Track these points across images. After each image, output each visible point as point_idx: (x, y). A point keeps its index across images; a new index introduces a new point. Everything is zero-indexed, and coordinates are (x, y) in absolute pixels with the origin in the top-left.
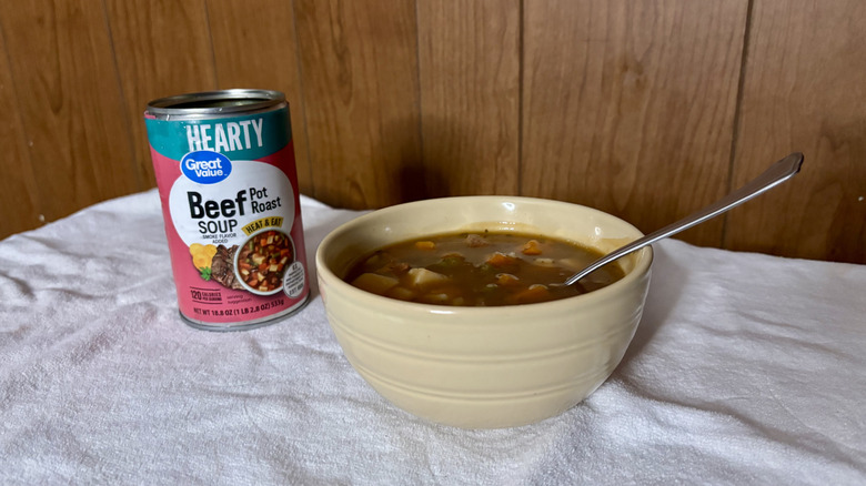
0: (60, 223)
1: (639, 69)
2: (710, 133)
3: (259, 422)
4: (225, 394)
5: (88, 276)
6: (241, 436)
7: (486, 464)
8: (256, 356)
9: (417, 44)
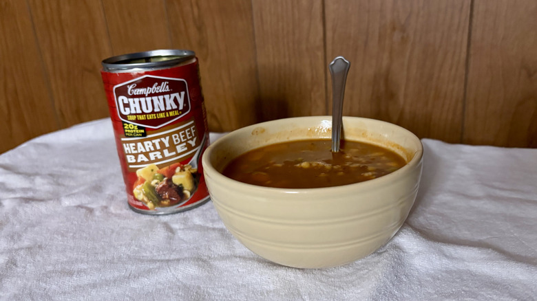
0: (10, 153)
1: (403, 30)
2: (451, 69)
3: (180, 277)
4: (153, 261)
5: (38, 188)
6: (169, 288)
7: (339, 292)
8: (170, 234)
9: (252, 19)
